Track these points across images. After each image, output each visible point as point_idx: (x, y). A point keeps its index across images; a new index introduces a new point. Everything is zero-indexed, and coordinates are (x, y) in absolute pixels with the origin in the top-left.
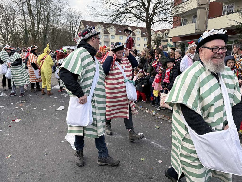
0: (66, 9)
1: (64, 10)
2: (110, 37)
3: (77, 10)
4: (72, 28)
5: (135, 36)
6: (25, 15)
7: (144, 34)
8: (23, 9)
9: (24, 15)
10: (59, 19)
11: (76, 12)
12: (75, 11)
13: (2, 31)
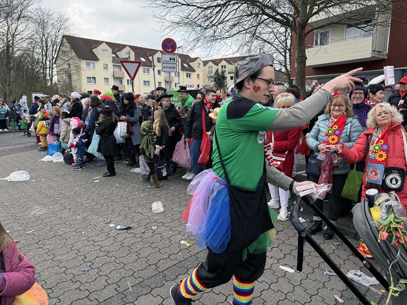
3: (56, 14)
7: (186, 65)
10: (16, 28)
12: (51, 15)
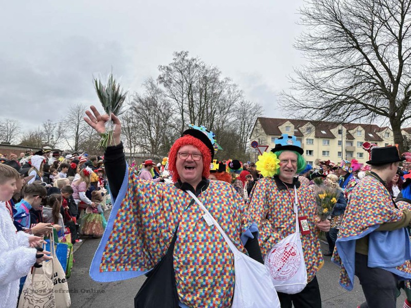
0: (237, 104)
1: (235, 104)
2: (304, 141)
3: (254, 103)
4: (243, 129)
5: (353, 138)
6: (184, 113)
7: (371, 135)
8: (182, 107)
9: (182, 114)
10: (226, 118)
11: (251, 106)
13: (150, 134)
